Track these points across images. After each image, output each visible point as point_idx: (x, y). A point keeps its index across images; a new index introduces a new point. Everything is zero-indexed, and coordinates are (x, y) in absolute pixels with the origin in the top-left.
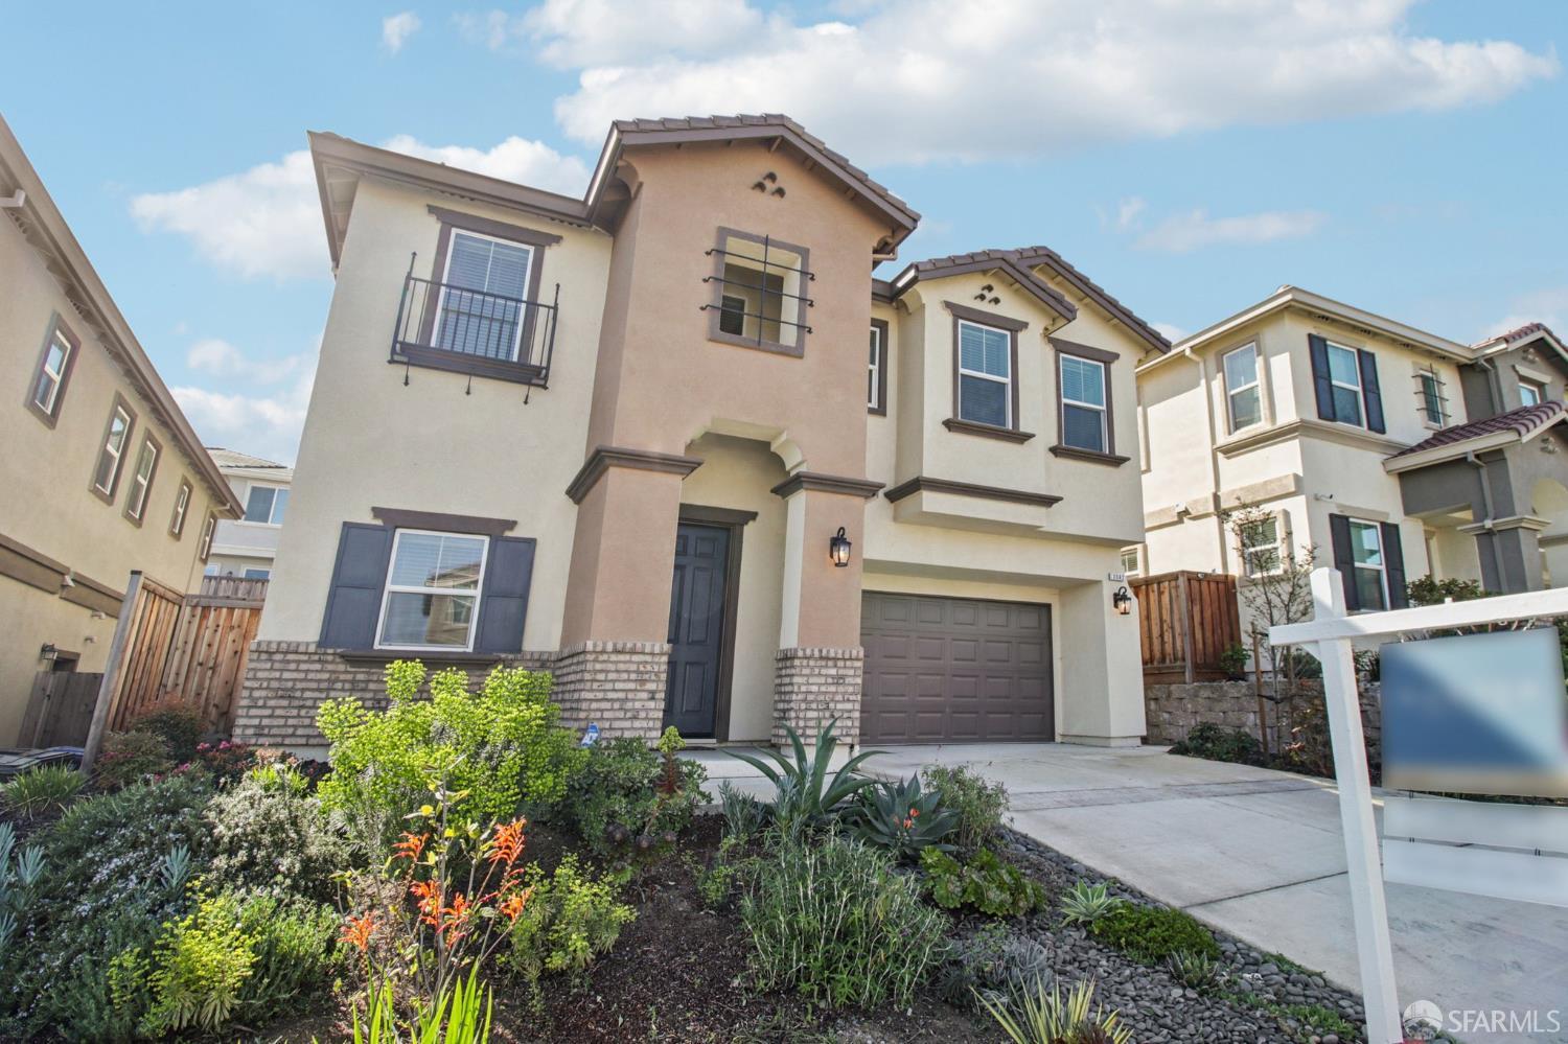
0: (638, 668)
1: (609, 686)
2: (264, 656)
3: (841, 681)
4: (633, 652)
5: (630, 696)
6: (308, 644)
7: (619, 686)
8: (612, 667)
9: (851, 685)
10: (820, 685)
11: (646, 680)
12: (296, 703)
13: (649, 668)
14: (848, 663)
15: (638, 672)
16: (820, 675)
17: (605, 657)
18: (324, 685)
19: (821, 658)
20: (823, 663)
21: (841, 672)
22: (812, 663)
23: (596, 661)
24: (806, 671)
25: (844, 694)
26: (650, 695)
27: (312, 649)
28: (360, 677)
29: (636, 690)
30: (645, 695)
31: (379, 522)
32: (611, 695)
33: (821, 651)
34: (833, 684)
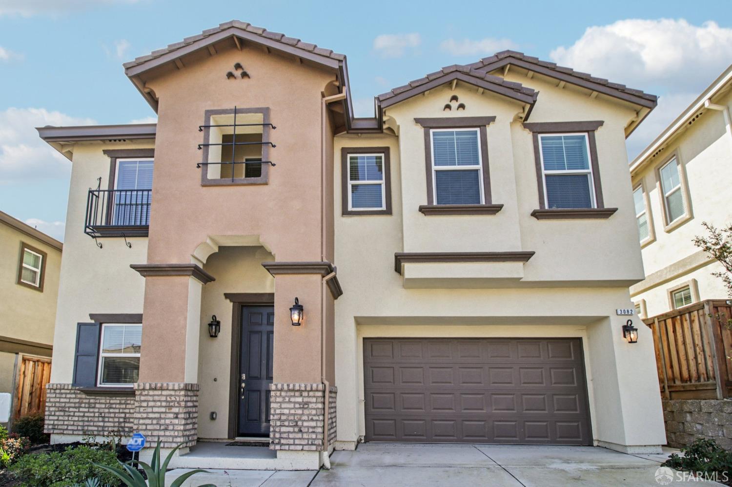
0: (166, 399)
1: (150, 410)
2: (52, 391)
3: (306, 406)
4: (161, 389)
5: (163, 416)
6: (68, 385)
7: (155, 410)
8: (151, 398)
9: (314, 409)
10: (290, 409)
11: (172, 406)
12: (67, 414)
13: (173, 398)
14: (311, 394)
15: (166, 401)
16: (290, 402)
17: (146, 392)
18: (77, 405)
19: (289, 390)
20: (292, 394)
21: (306, 400)
22: (283, 394)
23: (141, 395)
24: (278, 400)
25: (308, 415)
26: (175, 415)
27: (70, 387)
28: (92, 401)
29: (165, 413)
30: (171, 416)
31: (93, 322)
32: (151, 415)
33: (288, 385)
34: (300, 408)
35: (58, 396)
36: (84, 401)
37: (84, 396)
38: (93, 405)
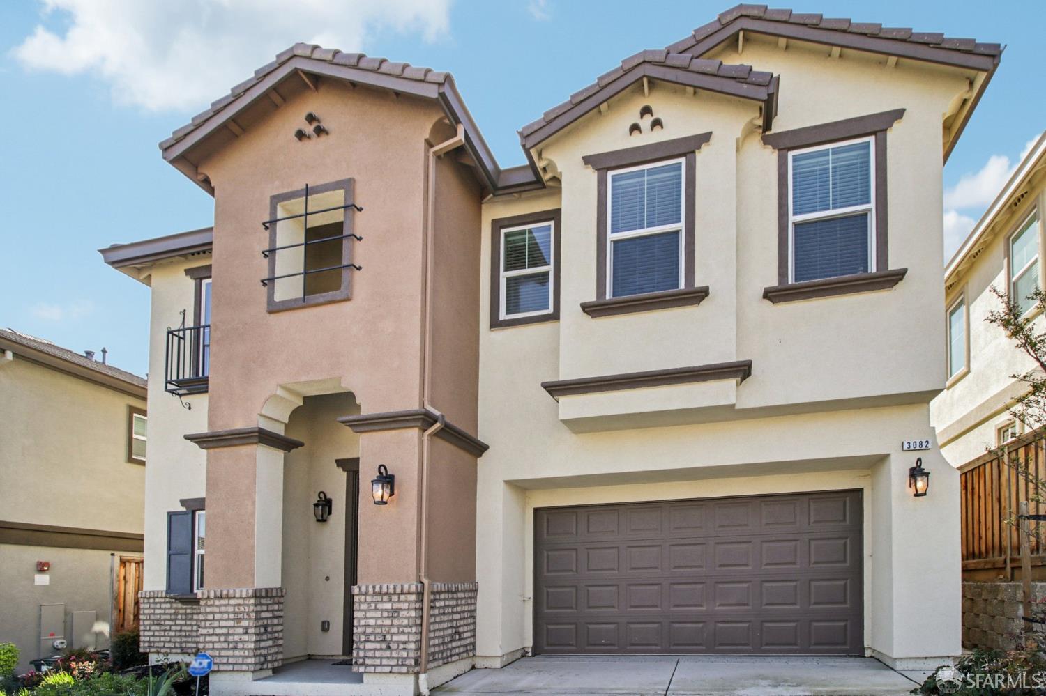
0: (234, 609)
1: (216, 624)
2: (146, 600)
3: (396, 614)
4: (228, 597)
5: (231, 631)
6: (162, 592)
7: (223, 623)
8: (216, 609)
9: (406, 618)
10: (376, 618)
11: (240, 619)
13: (242, 609)
14: (402, 597)
15: (234, 612)
16: (376, 609)
17: (211, 602)
18: (173, 617)
19: (375, 594)
20: (379, 598)
21: (396, 606)
22: (369, 599)
23: (206, 605)
24: (364, 606)
25: (399, 626)
26: (245, 630)
27: (164, 595)
28: (189, 611)
29: (234, 627)
30: (241, 631)
31: (185, 509)
32: (218, 631)
33: (374, 587)
34: (389, 617)
35: (152, 606)
36: (181, 611)
37: (179, 605)
38: (190, 616)
